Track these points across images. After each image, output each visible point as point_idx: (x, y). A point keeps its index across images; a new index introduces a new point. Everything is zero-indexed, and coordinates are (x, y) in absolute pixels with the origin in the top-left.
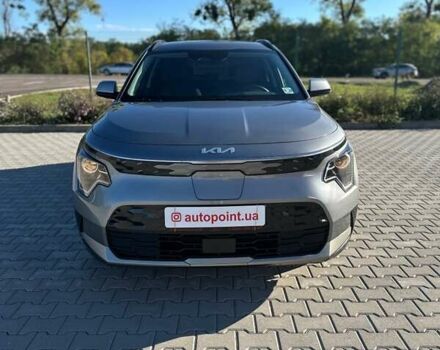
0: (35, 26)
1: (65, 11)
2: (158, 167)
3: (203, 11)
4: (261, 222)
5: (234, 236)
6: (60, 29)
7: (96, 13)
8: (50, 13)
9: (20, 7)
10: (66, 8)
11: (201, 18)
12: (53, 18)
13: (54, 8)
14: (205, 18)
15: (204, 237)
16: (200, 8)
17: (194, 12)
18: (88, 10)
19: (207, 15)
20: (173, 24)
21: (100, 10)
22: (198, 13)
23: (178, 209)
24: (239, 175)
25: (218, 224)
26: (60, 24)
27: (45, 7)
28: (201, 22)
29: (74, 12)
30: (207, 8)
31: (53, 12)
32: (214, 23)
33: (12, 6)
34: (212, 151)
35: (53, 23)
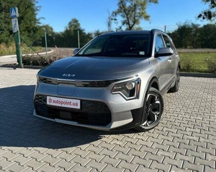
0: (121, 27)
1: (134, 20)
2: (48, 80)
3: (203, 15)
4: (79, 107)
5: (70, 112)
6: (131, 28)
7: (148, 20)
8: (127, 21)
9: (115, 19)
10: (134, 18)
11: (201, 18)
12: (128, 24)
13: (129, 19)
14: (204, 18)
15: (60, 110)
16: (201, 13)
17: (197, 16)
18: (144, 18)
19: (205, 17)
20: (186, 22)
21: (149, 18)
22: (200, 16)
23: (51, 97)
24: (74, 86)
25: (63, 106)
26: (131, 26)
27: (125, 19)
28: (201, 21)
29: (138, 20)
30: (205, 13)
31: (128, 21)
32: (209, 20)
33: (112, 19)
34: (66, 75)
35: (128, 26)
